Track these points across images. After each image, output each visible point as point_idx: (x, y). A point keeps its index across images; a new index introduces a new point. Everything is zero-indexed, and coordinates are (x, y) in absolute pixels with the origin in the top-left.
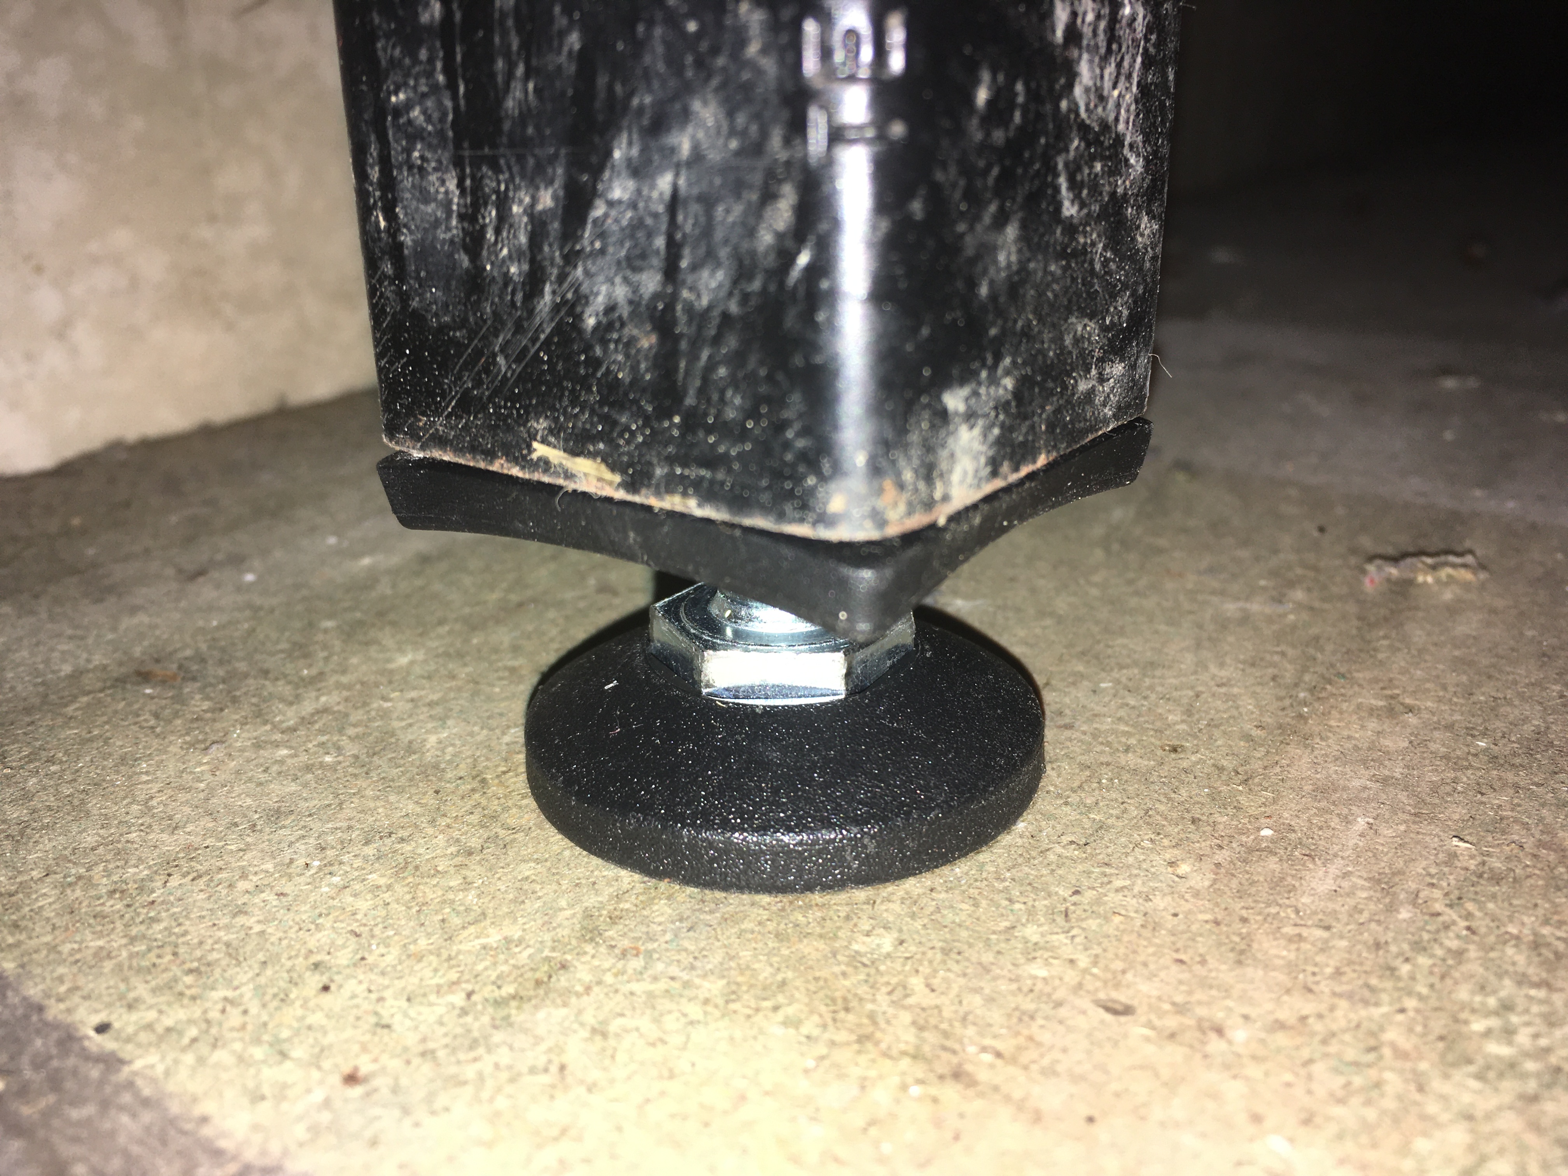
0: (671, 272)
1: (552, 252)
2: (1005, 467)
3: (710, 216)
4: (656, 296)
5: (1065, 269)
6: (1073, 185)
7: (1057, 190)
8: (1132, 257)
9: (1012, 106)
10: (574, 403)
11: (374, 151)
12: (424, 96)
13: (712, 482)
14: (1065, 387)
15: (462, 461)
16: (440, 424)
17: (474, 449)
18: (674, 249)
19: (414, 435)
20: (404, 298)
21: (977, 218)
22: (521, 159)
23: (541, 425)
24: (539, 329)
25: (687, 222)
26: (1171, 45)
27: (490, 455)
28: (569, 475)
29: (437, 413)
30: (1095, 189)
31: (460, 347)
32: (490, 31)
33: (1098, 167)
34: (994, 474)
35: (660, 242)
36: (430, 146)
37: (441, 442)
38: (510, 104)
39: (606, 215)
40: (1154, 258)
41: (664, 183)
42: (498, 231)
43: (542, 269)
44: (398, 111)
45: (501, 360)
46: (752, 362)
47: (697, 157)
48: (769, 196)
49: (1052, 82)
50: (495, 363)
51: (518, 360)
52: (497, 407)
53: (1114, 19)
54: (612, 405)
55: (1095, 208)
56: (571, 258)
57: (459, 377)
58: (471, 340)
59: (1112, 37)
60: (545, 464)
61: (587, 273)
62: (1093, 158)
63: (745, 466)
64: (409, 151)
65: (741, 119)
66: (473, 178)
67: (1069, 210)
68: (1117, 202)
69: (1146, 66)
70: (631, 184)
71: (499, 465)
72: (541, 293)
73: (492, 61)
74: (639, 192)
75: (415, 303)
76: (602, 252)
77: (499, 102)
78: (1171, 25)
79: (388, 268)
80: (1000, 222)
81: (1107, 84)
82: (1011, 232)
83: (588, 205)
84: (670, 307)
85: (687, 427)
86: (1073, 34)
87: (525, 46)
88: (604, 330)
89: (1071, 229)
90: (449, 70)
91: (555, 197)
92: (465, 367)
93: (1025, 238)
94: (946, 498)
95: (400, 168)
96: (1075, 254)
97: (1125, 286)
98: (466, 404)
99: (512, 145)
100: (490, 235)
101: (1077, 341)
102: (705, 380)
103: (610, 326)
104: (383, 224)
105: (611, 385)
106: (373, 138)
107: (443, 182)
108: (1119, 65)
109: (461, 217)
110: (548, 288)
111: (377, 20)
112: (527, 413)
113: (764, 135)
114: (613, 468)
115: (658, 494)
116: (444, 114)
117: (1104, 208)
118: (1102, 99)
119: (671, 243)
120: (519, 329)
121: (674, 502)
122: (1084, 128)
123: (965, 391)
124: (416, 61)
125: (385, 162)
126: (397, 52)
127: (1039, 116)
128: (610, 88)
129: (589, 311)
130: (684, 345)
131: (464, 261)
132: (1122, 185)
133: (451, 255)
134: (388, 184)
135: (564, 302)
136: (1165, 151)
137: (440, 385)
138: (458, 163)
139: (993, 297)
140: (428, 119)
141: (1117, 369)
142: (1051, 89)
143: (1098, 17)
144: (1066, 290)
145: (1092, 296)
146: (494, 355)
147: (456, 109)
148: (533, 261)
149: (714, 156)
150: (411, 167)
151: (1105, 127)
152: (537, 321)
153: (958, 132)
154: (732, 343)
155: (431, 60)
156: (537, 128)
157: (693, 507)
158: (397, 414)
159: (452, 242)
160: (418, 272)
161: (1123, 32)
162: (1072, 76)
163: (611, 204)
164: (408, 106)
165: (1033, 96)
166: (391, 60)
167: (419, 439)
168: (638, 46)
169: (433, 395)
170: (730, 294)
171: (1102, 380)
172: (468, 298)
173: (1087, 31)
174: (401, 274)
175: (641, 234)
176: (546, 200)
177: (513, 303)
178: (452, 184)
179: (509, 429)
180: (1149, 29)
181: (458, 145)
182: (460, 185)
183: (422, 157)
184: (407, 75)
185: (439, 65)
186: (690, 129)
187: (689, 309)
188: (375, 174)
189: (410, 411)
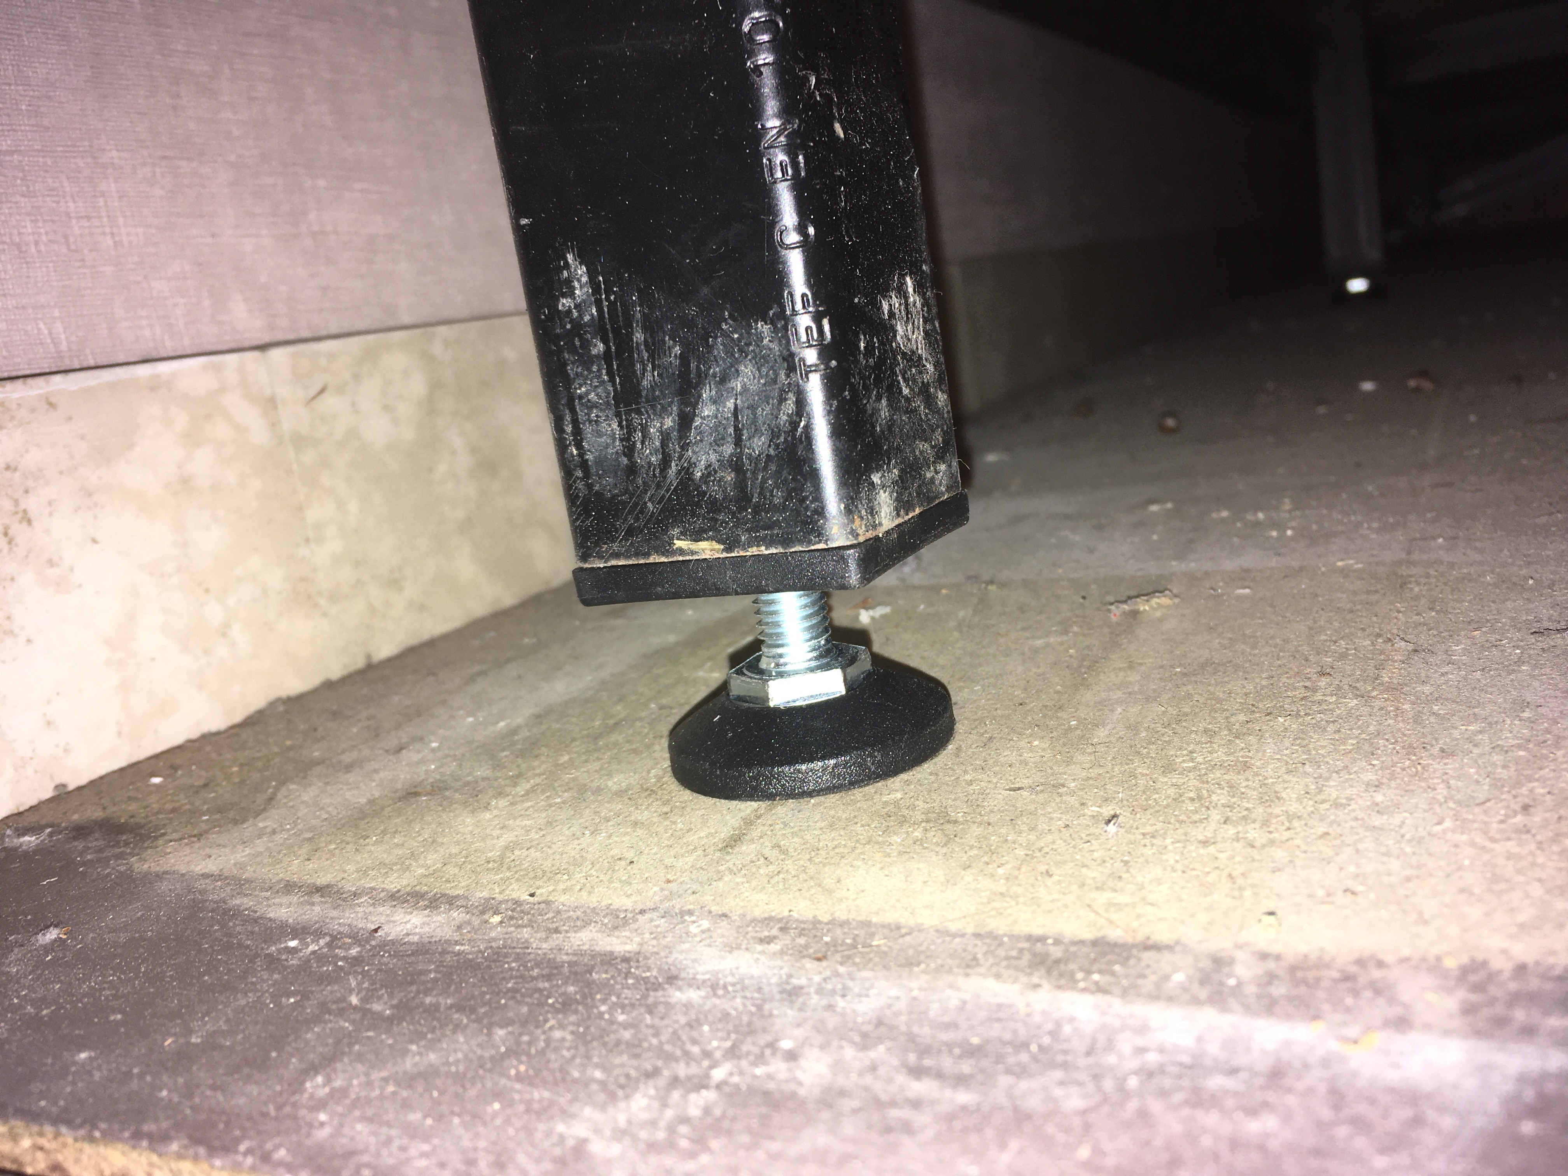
0: (738, 442)
1: (674, 447)
2: (902, 512)
3: (755, 415)
4: (732, 455)
5: (909, 418)
6: (906, 380)
7: (899, 383)
8: (937, 411)
9: (874, 348)
10: (692, 516)
11: (568, 418)
12: (596, 387)
13: (772, 536)
14: (920, 475)
15: (631, 562)
16: (615, 547)
17: (637, 555)
18: (738, 431)
19: (600, 557)
20: (590, 487)
21: (870, 397)
22: (653, 407)
23: (676, 531)
24: (671, 484)
25: (743, 418)
26: (934, 310)
27: (647, 555)
28: (693, 553)
29: (613, 541)
30: (914, 381)
31: (624, 503)
32: (631, 352)
33: (914, 370)
34: (898, 515)
35: (731, 430)
36: (601, 410)
37: (617, 555)
38: (645, 383)
39: (702, 424)
40: (948, 412)
41: (730, 404)
42: (643, 443)
43: (669, 455)
44: (581, 397)
45: (650, 505)
46: (785, 473)
47: (745, 389)
48: (782, 400)
49: (887, 337)
50: (646, 507)
51: (659, 503)
52: (648, 529)
53: (907, 305)
54: (714, 512)
55: (916, 390)
56: (684, 447)
57: (625, 520)
58: (631, 499)
59: (908, 312)
60: (681, 551)
61: (694, 452)
62: (911, 367)
63: (788, 524)
64: (588, 414)
65: (764, 370)
66: (627, 420)
67: (906, 391)
68: (925, 387)
69: (925, 322)
70: (713, 407)
71: (654, 559)
72: (670, 467)
73: (634, 365)
74: (718, 410)
75: (597, 488)
76: (701, 441)
77: (639, 383)
78: (932, 302)
79: (579, 473)
80: (879, 398)
81: (910, 333)
82: (884, 402)
83: (692, 420)
84: (739, 458)
85: (756, 512)
86: (892, 314)
87: (652, 357)
88: (705, 478)
89: (907, 399)
90: (610, 373)
91: (674, 421)
92: (629, 513)
93: (890, 405)
94: (880, 524)
95: (584, 424)
96: (912, 411)
97: (938, 427)
98: (630, 532)
99: (647, 401)
100: (639, 445)
101: (921, 452)
102: (762, 488)
103: (709, 474)
104: (575, 452)
105: (713, 502)
106: (567, 411)
107: (610, 425)
108: (913, 324)
109: (621, 440)
110: (673, 464)
111: (567, 356)
112: (667, 527)
113: (777, 375)
114: (718, 542)
115: (744, 549)
116: (609, 393)
117: (920, 389)
118: (909, 340)
119: (736, 428)
120: (659, 486)
121: (753, 551)
122: (904, 354)
123: (879, 475)
124: (590, 371)
125: (575, 422)
126: (579, 370)
127: (885, 351)
128: (698, 367)
129: (696, 470)
130: (749, 474)
131: (625, 461)
132: (926, 378)
133: (617, 459)
134: (577, 432)
135: (683, 468)
136: (942, 360)
137: (614, 526)
138: (618, 415)
139: (882, 431)
140: (600, 397)
141: (943, 467)
142: (888, 339)
143: (900, 304)
144: (911, 428)
145: (924, 431)
146: (646, 503)
147: (615, 390)
148: (663, 453)
149: (753, 388)
150: (590, 422)
151: (913, 352)
152: (669, 481)
153: (857, 361)
154: (773, 467)
155: (599, 370)
156: (661, 391)
157: (763, 550)
158: (588, 548)
159: (617, 453)
160: (597, 472)
161: (913, 310)
162: (895, 332)
163: (703, 418)
164: (587, 393)
165: (881, 343)
166: (577, 374)
167: (603, 557)
168: (710, 348)
169: (611, 532)
170: (770, 446)
171: (937, 473)
172: (628, 478)
173: (897, 311)
174: (587, 474)
175: (721, 429)
176: (669, 423)
177: (654, 474)
178: (615, 426)
179: (657, 538)
180: (923, 306)
181: (617, 406)
182: (620, 425)
183: (597, 416)
184: (587, 379)
185: (604, 372)
186: (740, 379)
187: (750, 458)
188: (569, 429)
189: (597, 544)
